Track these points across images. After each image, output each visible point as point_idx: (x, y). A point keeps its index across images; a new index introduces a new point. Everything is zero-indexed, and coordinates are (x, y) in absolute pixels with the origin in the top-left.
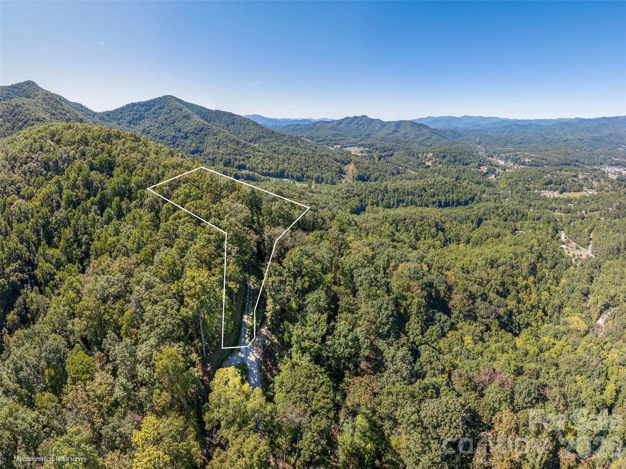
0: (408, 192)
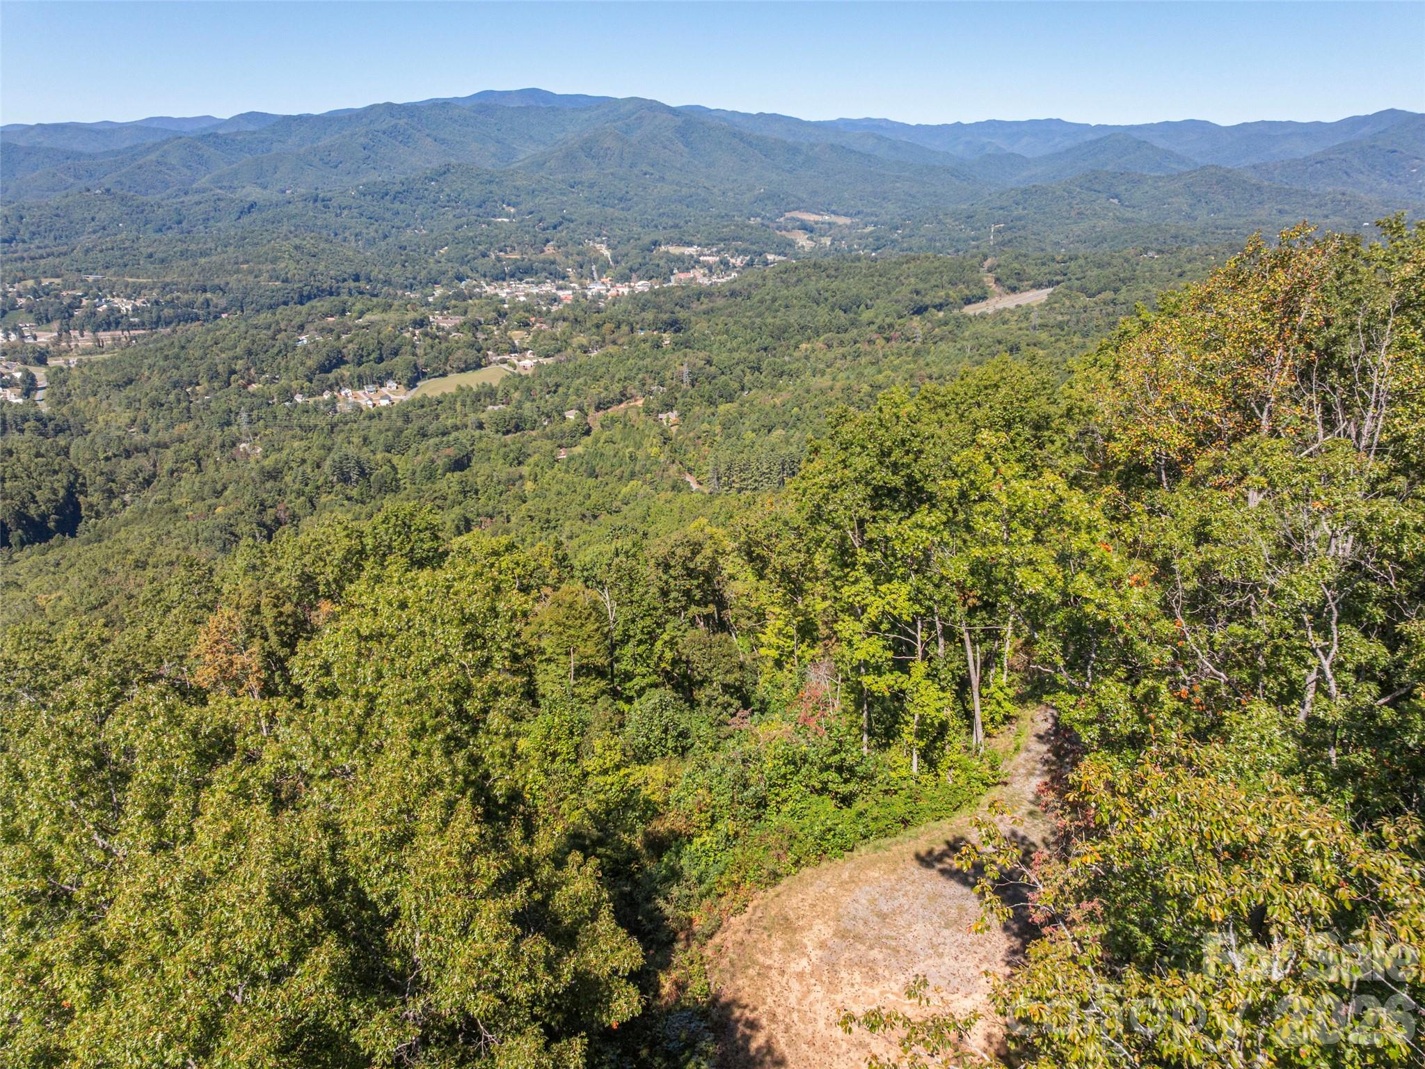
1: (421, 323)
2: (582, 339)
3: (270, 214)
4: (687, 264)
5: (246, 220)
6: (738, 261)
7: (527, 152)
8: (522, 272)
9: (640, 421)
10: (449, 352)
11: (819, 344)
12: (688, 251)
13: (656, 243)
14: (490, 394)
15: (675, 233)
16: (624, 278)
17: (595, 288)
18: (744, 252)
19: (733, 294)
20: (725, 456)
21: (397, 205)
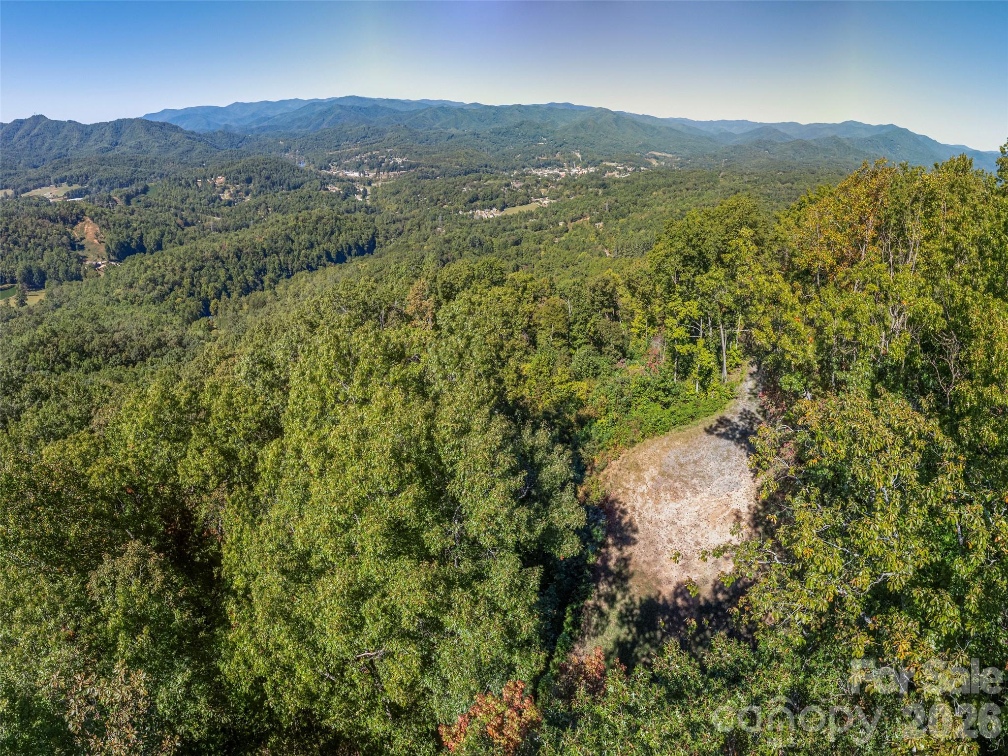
1: (508, 185)
2: (567, 192)
3: (458, 139)
4: (612, 169)
5: (450, 141)
6: (630, 169)
8: (547, 165)
9: (587, 226)
10: (517, 197)
11: (660, 192)
12: (613, 164)
13: (602, 161)
14: (530, 215)
15: (609, 158)
16: (585, 167)
17: (574, 171)
18: (633, 167)
19: (628, 182)
20: (621, 241)
21: (503, 137)
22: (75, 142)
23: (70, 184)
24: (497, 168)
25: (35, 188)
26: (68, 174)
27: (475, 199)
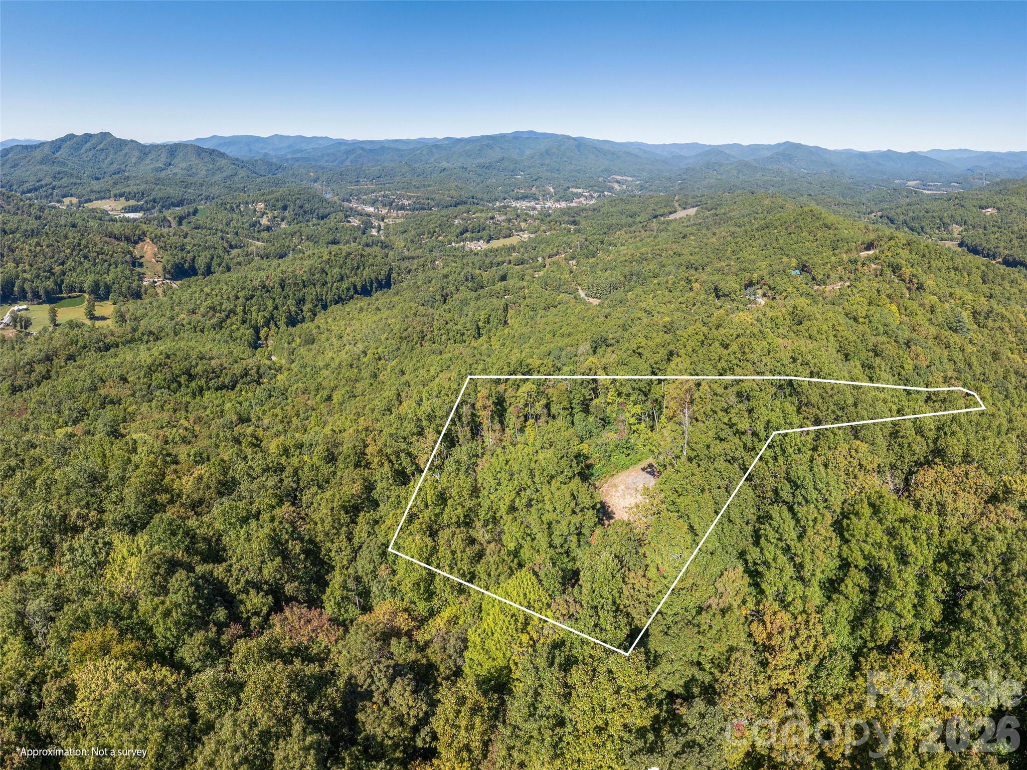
0: (303, 281)
1: (492, 218)
2: (544, 228)
3: (448, 173)
4: (579, 196)
5: (442, 174)
6: (595, 195)
7: (528, 152)
8: (524, 197)
9: (563, 263)
10: (501, 230)
11: (623, 232)
12: (580, 190)
13: (569, 188)
14: (513, 248)
15: (574, 184)
16: (558, 201)
17: (548, 204)
18: (597, 191)
19: (594, 210)
20: (591, 280)
21: (487, 171)
22: (134, 160)
23: (127, 199)
24: (482, 199)
25: (97, 199)
26: (127, 190)
27: (466, 231)
